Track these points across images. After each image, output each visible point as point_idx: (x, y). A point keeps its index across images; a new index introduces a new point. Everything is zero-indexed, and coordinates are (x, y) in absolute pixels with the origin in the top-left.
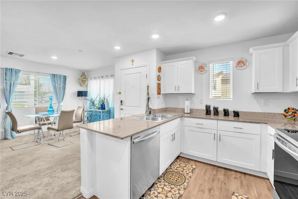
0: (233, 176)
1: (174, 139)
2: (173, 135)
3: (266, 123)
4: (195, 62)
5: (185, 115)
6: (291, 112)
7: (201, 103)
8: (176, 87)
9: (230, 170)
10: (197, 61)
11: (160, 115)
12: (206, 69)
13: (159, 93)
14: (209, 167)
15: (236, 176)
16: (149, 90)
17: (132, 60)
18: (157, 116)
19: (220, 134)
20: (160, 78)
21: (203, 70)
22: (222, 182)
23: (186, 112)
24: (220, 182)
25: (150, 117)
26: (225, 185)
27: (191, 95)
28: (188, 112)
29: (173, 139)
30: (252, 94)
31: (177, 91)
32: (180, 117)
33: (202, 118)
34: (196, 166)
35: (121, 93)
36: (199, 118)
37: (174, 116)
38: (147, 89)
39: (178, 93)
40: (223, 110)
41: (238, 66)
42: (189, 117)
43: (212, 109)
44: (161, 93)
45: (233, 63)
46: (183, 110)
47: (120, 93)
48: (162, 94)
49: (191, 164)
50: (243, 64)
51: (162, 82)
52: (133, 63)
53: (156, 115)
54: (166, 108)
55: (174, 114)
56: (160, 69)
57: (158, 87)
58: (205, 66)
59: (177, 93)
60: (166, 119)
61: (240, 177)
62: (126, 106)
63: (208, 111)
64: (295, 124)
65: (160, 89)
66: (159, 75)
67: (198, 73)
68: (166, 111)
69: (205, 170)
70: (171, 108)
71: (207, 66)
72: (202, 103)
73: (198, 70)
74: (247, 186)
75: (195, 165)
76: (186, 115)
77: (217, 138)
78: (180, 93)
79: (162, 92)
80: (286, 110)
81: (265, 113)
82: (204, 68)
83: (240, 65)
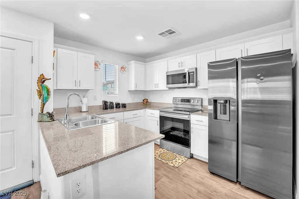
7: (95, 99)
28: (85, 111)
30: (128, 92)
31: (76, 87)
39: (78, 89)
45: (118, 67)
50: (124, 69)
71: (100, 64)
72: (97, 99)
78: (81, 89)
80: (143, 100)
81: (134, 103)
82: (98, 66)
83: (122, 70)
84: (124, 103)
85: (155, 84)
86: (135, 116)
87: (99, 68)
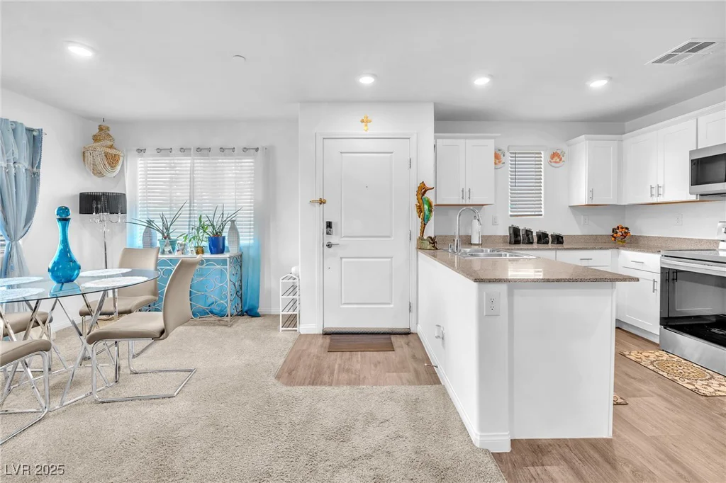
3: (618, 248)
6: (621, 232)
8: (463, 191)
17: (366, 117)
21: (498, 161)
30: (569, 208)
31: (464, 200)
35: (324, 203)
39: (468, 203)
41: (552, 161)
45: (545, 155)
47: (322, 202)
50: (559, 158)
58: (502, 155)
59: (464, 203)
62: (345, 236)
71: (505, 154)
72: (497, 224)
78: (471, 203)
80: (613, 229)
81: (586, 235)
82: (501, 158)
83: (554, 160)
85: (652, 188)
87: (502, 162)
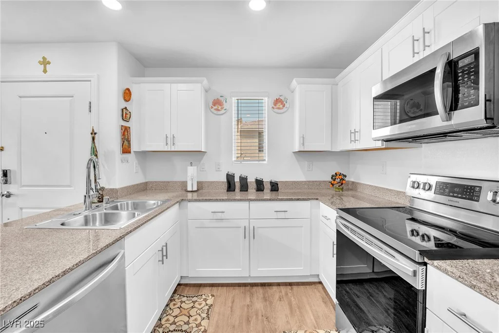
0: (277, 296)
1: (165, 257)
2: (162, 248)
3: (317, 199)
4: (206, 91)
5: (187, 196)
6: (339, 180)
7: (218, 170)
8: (167, 137)
9: (270, 286)
10: (210, 89)
11: (127, 204)
12: (225, 106)
13: (126, 150)
14: (237, 291)
15: (281, 294)
16: (96, 141)
17: (44, 58)
18: (121, 205)
19: (254, 227)
20: (128, 116)
21: (220, 107)
22: (262, 316)
23: (189, 189)
24: (260, 317)
25: (97, 213)
26: (269, 322)
27: (200, 153)
28: (194, 190)
29: (163, 256)
30: (293, 154)
31: (169, 147)
32: (177, 202)
33: (223, 200)
34: (213, 298)
36: (217, 200)
37: (164, 202)
38: (91, 139)
39: (173, 149)
40: (254, 180)
41: (275, 107)
42: (196, 200)
43: (237, 179)
44: (132, 151)
45: (268, 101)
46: (184, 184)
48: (134, 152)
49: (204, 297)
50: (282, 104)
51: (133, 124)
52: (45, 67)
53: (119, 204)
54: (146, 183)
55: (163, 196)
56: (127, 95)
57: (124, 134)
58: (225, 101)
59: (169, 150)
60: (143, 213)
61: (286, 294)
62: (24, 186)
63: (230, 185)
64: (342, 195)
65: (129, 142)
66: (126, 108)
67: (213, 113)
68: (146, 189)
69: (230, 300)
70: (156, 182)
71: (227, 100)
72: (220, 170)
73: (212, 108)
74: (299, 308)
75: (213, 296)
76: (190, 196)
77: (250, 234)
78: (176, 150)
79: (134, 147)
80: (333, 176)
81: (309, 182)
82: (223, 105)
83: (278, 106)
84: (274, 180)
85: (351, 133)
86: (282, 215)
87: (224, 108)
